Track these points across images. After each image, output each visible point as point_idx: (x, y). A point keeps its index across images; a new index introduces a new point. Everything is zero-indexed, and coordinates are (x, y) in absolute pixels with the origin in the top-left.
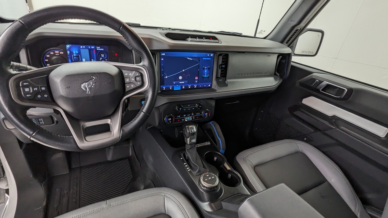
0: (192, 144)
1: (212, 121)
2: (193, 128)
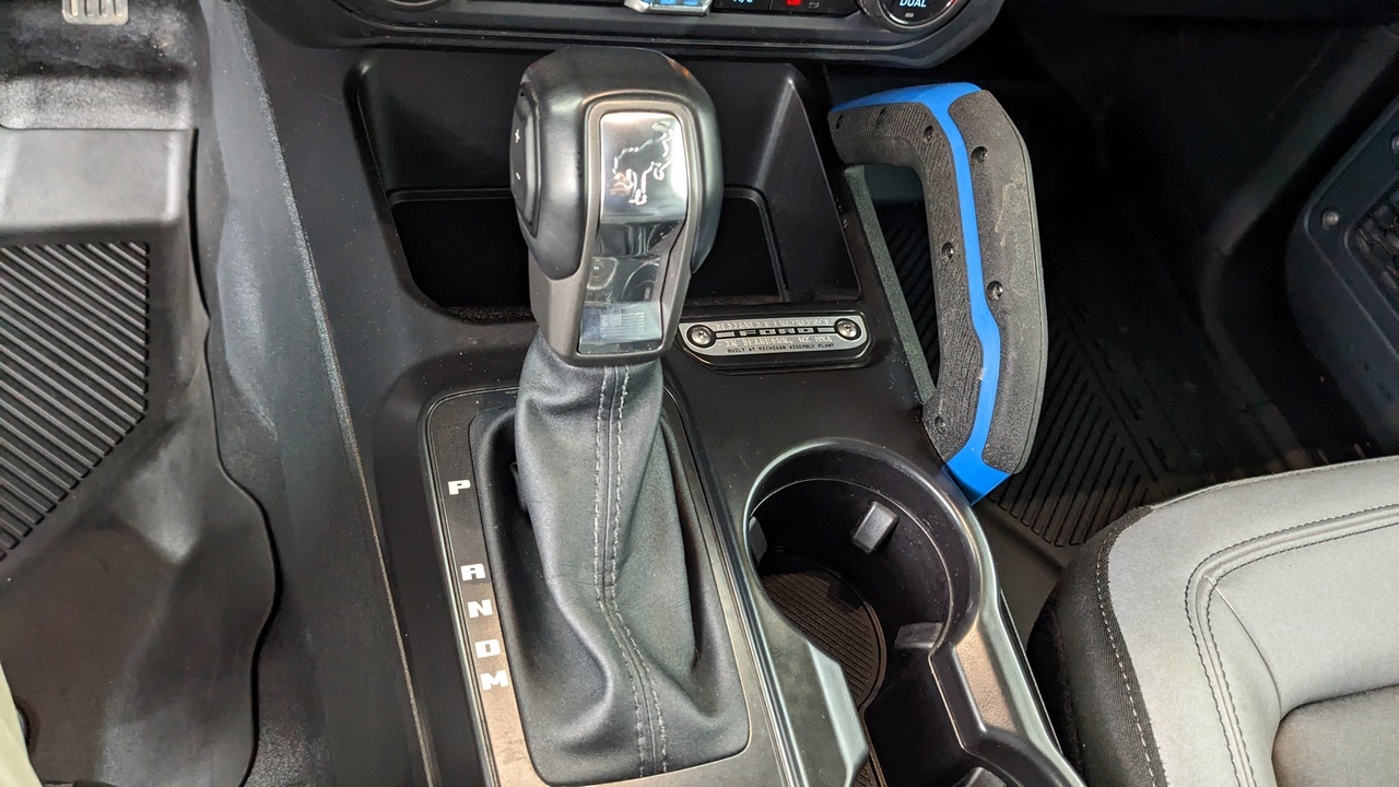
0: (612, 363)
1: (968, 88)
2: (654, 153)
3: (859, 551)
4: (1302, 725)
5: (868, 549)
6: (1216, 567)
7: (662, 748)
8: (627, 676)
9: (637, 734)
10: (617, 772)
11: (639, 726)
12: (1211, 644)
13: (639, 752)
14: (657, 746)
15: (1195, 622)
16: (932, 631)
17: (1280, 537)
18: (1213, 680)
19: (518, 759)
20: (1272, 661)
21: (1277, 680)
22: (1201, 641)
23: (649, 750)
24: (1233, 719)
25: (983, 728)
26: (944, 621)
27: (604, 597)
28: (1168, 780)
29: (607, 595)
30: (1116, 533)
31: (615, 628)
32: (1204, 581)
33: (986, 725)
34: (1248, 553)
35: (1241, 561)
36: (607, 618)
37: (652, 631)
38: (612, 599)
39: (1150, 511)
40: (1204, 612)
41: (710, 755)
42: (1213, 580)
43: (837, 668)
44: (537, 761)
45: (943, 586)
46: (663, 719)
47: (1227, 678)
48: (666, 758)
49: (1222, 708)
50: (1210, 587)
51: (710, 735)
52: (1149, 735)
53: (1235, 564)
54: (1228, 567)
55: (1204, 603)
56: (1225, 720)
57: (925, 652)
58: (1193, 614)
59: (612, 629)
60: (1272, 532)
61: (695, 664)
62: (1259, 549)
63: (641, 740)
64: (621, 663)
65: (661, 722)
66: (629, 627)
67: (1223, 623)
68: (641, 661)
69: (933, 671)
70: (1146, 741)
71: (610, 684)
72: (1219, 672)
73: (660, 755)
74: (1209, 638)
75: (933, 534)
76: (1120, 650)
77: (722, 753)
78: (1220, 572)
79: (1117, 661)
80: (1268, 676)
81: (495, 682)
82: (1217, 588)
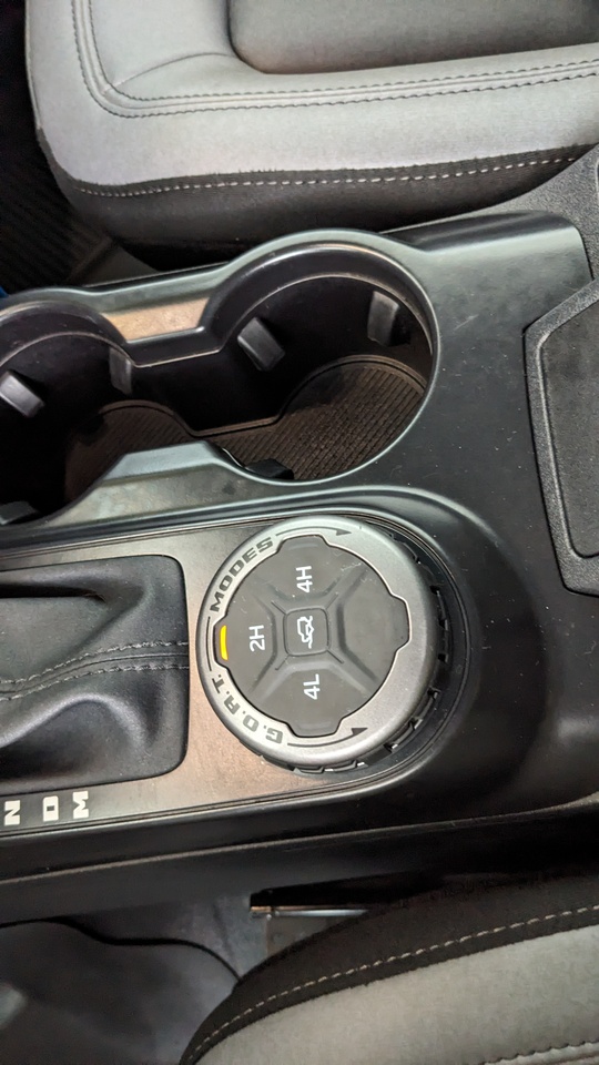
3: (39, 414)
4: (245, 40)
5: (39, 404)
6: (97, 81)
7: (163, 646)
8: (87, 678)
9: (146, 670)
10: (179, 692)
11: (138, 668)
12: (160, 102)
13: (164, 669)
14: (160, 652)
15: (139, 112)
16: (117, 359)
17: (78, 16)
18: (190, 107)
19: (155, 788)
20: (183, 51)
21: (202, 51)
22: (156, 111)
23: (164, 659)
24: (225, 98)
25: (201, 329)
26: (107, 346)
27: (9, 692)
28: (267, 170)
29: (7, 689)
30: (58, 167)
31: (39, 685)
32: (106, 95)
33: (199, 326)
34: (87, 48)
35: (94, 57)
36: (30, 692)
37: (57, 641)
38: (14, 683)
39: (41, 130)
40: (133, 102)
41: (179, 598)
42: (107, 87)
43: (129, 458)
44: (158, 771)
45: (78, 340)
46: (136, 643)
47: (190, 94)
48: (175, 643)
49: (213, 106)
50: (112, 91)
51: (160, 597)
52: (228, 178)
53: (96, 63)
54: (98, 70)
55: (125, 100)
56: (224, 105)
57: (134, 369)
58: (132, 112)
59: (40, 688)
60: (72, 22)
61: (98, 598)
62: (85, 38)
63: (153, 666)
64: (74, 685)
65: (139, 646)
66: (44, 669)
67: (144, 87)
68: (78, 661)
69: (150, 365)
70: (233, 181)
71: (91, 697)
72: (184, 100)
73: (171, 649)
74: (153, 103)
75: (26, 341)
76: (154, 187)
77: (179, 586)
78: (101, 79)
79: (163, 192)
80: (197, 59)
81: (83, 804)
82: (115, 85)
